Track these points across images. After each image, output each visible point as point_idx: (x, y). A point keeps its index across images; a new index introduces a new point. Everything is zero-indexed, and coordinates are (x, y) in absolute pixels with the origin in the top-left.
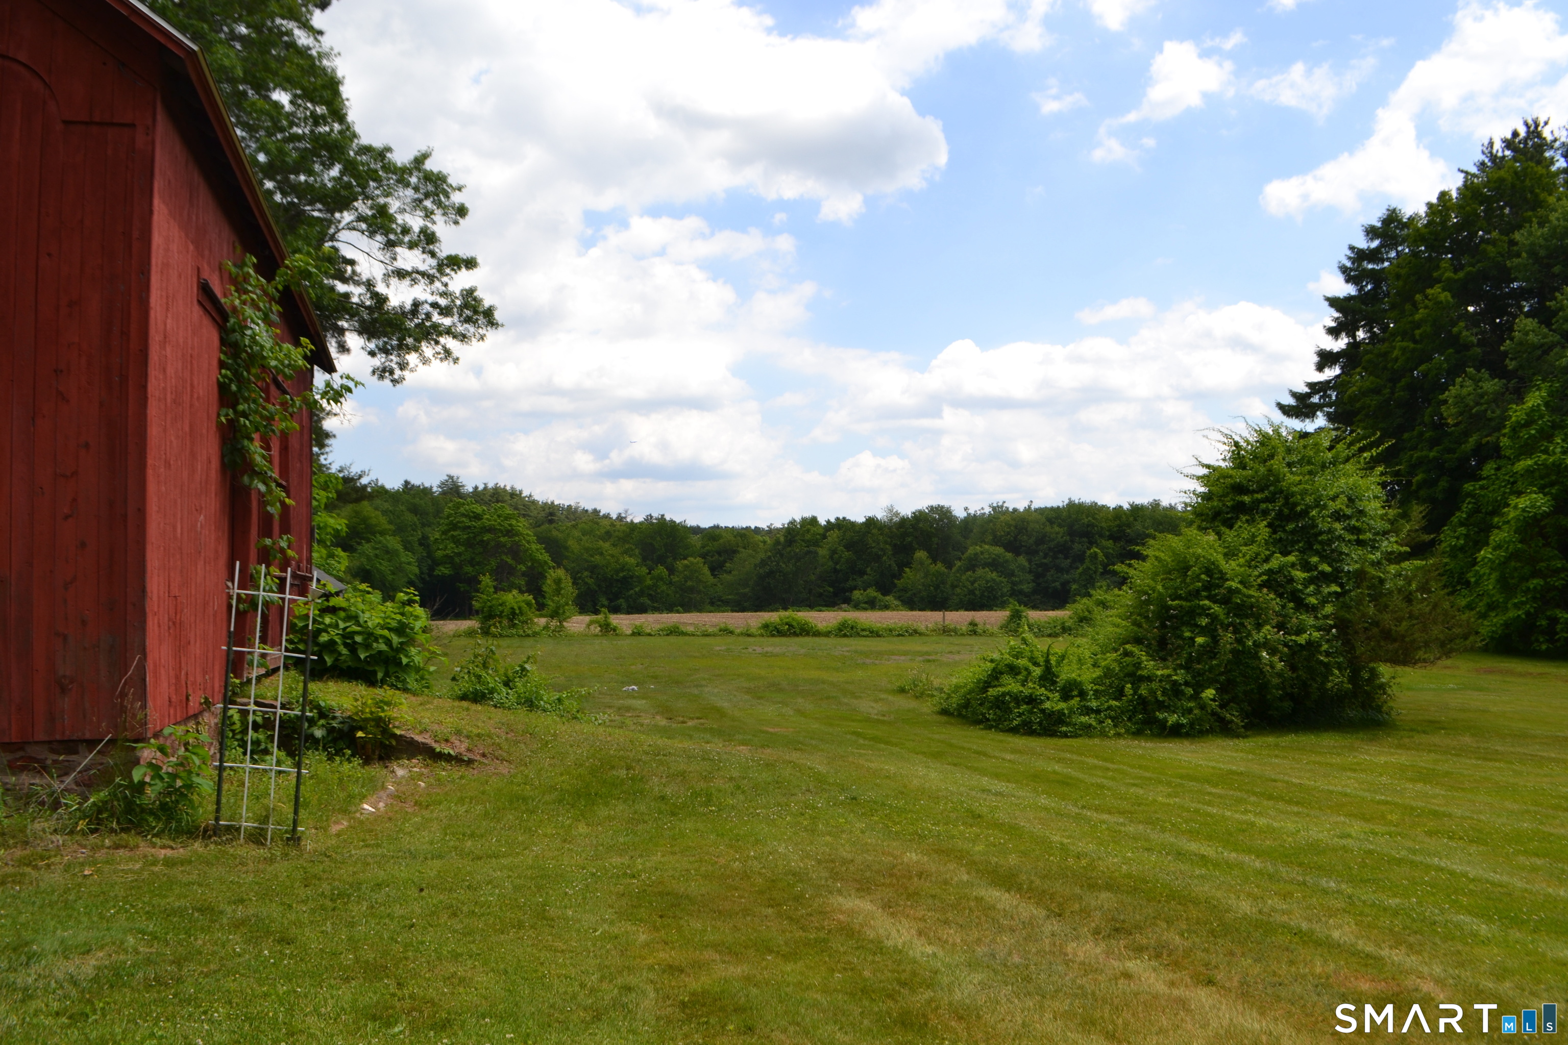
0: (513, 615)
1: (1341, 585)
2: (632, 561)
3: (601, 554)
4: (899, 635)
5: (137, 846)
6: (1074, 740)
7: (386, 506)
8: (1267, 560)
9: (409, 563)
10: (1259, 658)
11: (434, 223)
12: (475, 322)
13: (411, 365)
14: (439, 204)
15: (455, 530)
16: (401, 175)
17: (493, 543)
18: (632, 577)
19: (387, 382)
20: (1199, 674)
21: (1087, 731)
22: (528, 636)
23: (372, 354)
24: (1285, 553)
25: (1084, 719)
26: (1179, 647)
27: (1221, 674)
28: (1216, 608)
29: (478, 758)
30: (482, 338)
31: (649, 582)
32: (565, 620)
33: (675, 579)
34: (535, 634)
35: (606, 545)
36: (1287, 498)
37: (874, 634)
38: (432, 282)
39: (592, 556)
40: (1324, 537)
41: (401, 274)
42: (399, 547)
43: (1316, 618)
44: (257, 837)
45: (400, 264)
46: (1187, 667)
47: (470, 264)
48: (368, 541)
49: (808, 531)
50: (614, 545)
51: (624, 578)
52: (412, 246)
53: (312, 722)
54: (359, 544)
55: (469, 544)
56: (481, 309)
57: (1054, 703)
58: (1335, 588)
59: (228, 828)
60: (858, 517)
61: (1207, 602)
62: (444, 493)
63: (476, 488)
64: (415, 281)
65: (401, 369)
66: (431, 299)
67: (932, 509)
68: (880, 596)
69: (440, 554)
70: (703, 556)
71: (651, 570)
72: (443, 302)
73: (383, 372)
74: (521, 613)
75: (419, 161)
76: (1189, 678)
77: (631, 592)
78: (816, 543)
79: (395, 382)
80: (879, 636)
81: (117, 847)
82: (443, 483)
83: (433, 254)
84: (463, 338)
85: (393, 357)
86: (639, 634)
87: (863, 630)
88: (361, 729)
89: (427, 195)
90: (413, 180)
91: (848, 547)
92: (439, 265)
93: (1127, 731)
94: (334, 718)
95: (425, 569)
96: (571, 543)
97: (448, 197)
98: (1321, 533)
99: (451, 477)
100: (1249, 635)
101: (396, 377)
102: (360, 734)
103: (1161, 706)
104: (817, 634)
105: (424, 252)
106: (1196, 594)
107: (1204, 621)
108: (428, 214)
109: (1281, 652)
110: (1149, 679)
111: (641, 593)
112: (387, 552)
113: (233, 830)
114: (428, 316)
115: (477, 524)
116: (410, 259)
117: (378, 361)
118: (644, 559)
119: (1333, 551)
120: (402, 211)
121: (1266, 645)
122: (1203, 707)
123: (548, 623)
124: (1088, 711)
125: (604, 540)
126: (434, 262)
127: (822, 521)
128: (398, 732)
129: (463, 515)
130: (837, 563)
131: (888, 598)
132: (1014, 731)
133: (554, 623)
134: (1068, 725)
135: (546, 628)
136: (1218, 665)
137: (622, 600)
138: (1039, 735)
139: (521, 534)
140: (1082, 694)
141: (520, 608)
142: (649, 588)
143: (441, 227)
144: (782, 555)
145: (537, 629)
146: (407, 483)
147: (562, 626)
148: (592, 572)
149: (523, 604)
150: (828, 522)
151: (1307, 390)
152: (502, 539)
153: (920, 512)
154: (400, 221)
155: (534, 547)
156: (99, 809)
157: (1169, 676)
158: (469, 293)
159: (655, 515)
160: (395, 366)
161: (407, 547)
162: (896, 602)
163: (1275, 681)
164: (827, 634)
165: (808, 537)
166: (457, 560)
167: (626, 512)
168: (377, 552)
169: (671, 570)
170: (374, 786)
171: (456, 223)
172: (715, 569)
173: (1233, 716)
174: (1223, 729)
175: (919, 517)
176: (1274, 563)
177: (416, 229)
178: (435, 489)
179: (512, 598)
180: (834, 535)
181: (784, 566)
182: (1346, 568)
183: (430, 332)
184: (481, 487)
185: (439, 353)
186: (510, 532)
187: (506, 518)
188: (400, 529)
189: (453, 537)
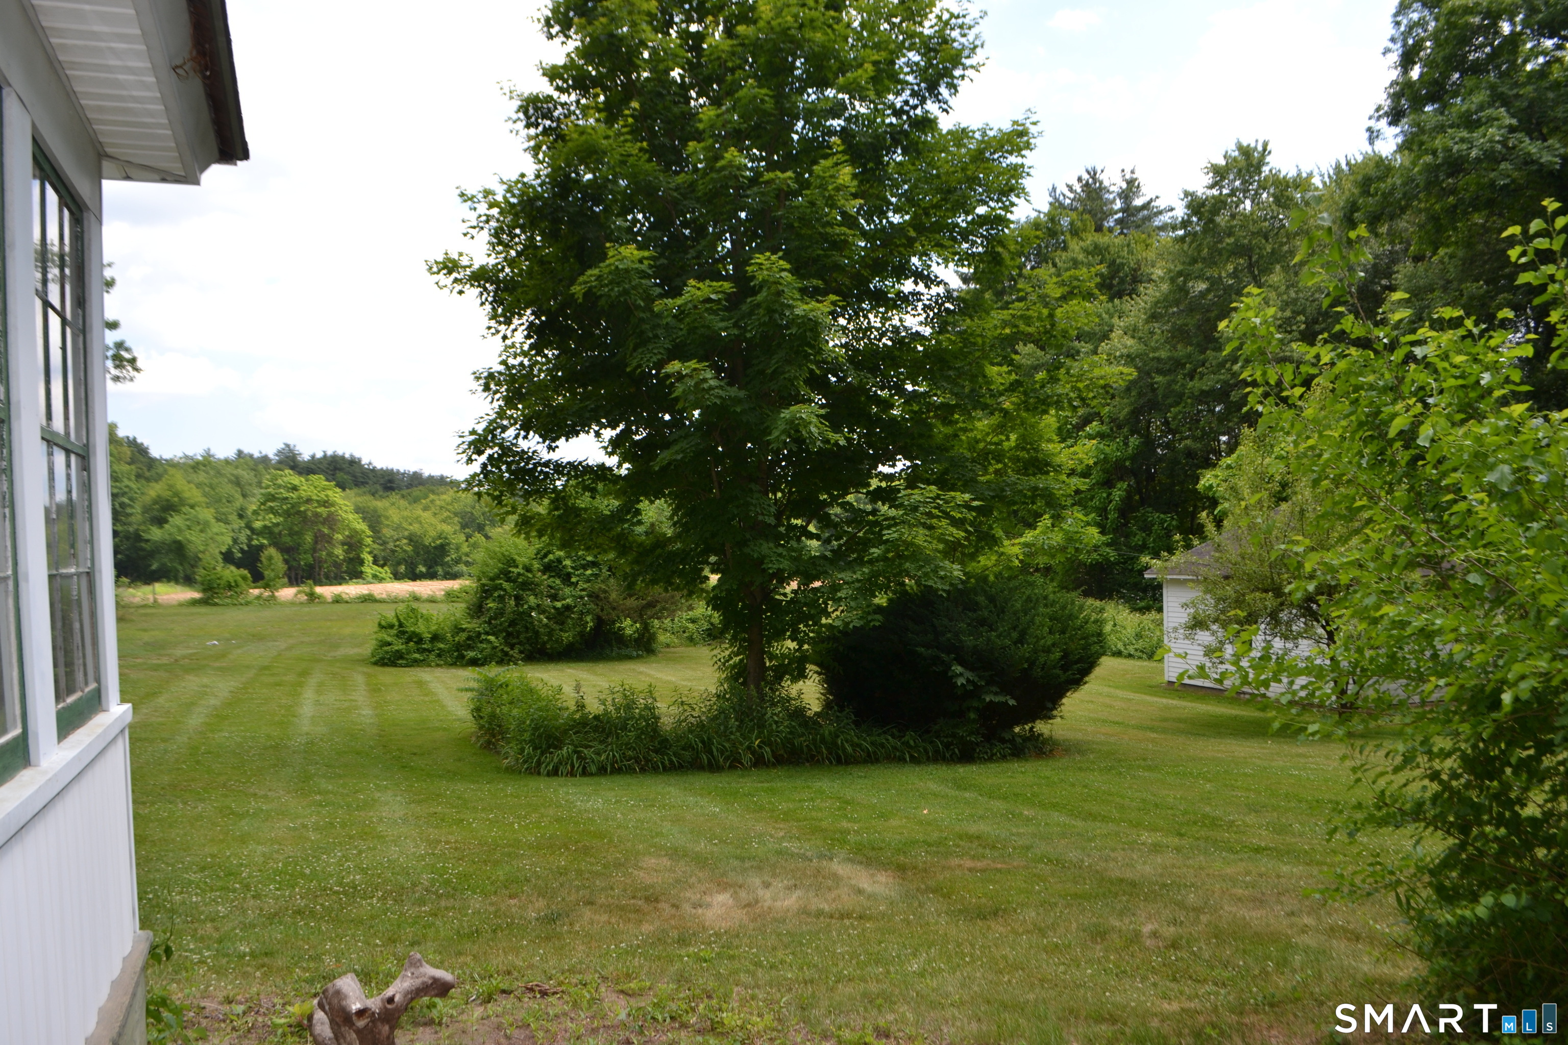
0: (230, 587)
2: (447, 529)
3: (420, 522)
6: (408, 669)
8: (550, 553)
9: (222, 535)
10: (532, 616)
15: (273, 501)
17: (310, 514)
18: (449, 544)
20: (493, 626)
21: (416, 663)
22: (242, 604)
24: (563, 550)
26: (485, 610)
27: (505, 627)
28: (506, 585)
31: (466, 549)
32: (276, 590)
34: (248, 603)
35: (425, 514)
39: (411, 524)
42: (212, 519)
43: (577, 590)
48: (180, 513)
50: (434, 514)
51: (441, 545)
54: (171, 516)
55: (287, 514)
61: (502, 582)
69: (258, 525)
74: (237, 586)
76: (487, 629)
77: (449, 559)
82: (279, 452)
93: (446, 664)
95: (242, 540)
96: (393, 512)
99: (287, 446)
100: (526, 602)
103: (468, 647)
106: (497, 577)
107: (498, 593)
109: (548, 613)
110: (464, 630)
112: (199, 523)
115: (294, 495)
118: (463, 527)
121: (538, 607)
122: (495, 647)
123: (260, 594)
124: (422, 651)
129: (281, 486)
133: (267, 594)
134: (404, 659)
135: (258, 597)
136: (506, 621)
139: (338, 505)
140: (420, 641)
141: (236, 581)
145: (249, 599)
146: (239, 451)
147: (273, 596)
148: (410, 541)
149: (239, 579)
152: (319, 510)
157: (476, 628)
161: (222, 519)
163: (541, 631)
166: (276, 530)
168: (188, 523)
178: (270, 457)
184: (319, 455)
186: (326, 503)
187: (324, 489)
188: (215, 501)
189: (271, 508)
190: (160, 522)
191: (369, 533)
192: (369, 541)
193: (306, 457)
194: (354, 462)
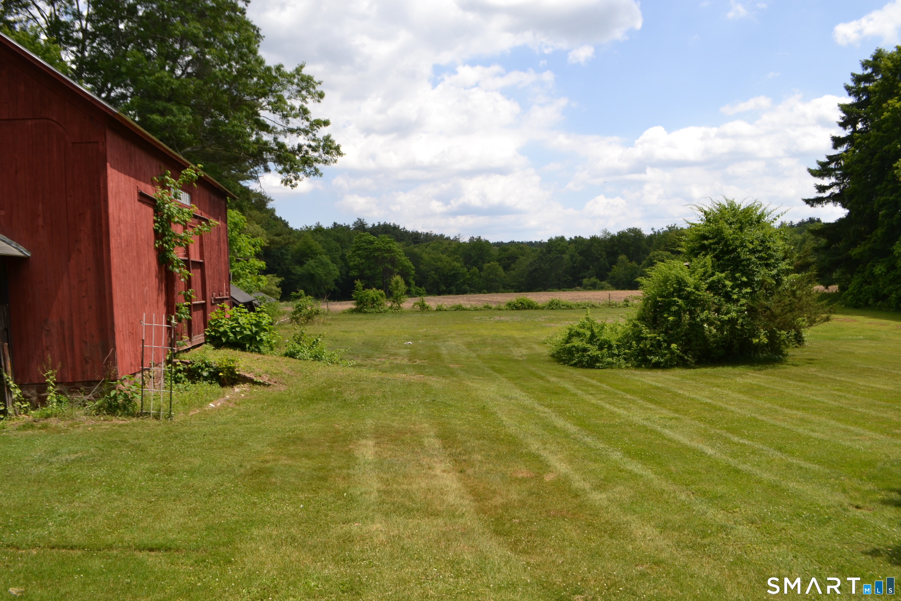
0: (373, 301)
1: (753, 288)
2: (457, 264)
3: (441, 261)
4: (583, 308)
5: (112, 420)
6: (604, 370)
7: (322, 238)
8: (713, 274)
9: (334, 270)
10: (703, 328)
11: (306, 103)
12: (331, 154)
13: (301, 178)
14: (309, 92)
15: (359, 250)
16: (289, 78)
17: (380, 257)
18: (458, 274)
19: (289, 187)
20: (672, 336)
22: (381, 312)
23: (280, 172)
24: (722, 272)
25: (610, 359)
26: (662, 322)
27: (683, 336)
28: (680, 302)
29: (273, 383)
30: (335, 161)
31: (468, 276)
32: (401, 303)
33: (483, 274)
34: (385, 311)
35: (444, 256)
36: (726, 242)
37: (569, 307)
38: (307, 134)
39: (436, 262)
40: (745, 263)
41: (292, 131)
42: (329, 262)
43: (737, 306)
44: (157, 417)
45: (291, 126)
46: (666, 333)
47: (326, 123)
48: (312, 258)
49: (559, 245)
50: (448, 256)
51: (454, 274)
52: (295, 116)
53: (202, 369)
54: (307, 260)
55: (367, 258)
56: (333, 146)
57: (594, 351)
58: (749, 290)
59: (146, 413)
60: (587, 236)
61: (676, 299)
62: (355, 229)
63: (374, 225)
64: (299, 134)
65: (296, 180)
66: (307, 143)
67: (630, 230)
68: (599, 282)
69: (351, 264)
70: (499, 261)
71: (469, 269)
72: (313, 144)
73: (286, 182)
74: (377, 300)
75: (298, 71)
76: (666, 338)
77: (458, 282)
78: (564, 252)
79: (292, 186)
80: (571, 308)
81: (105, 420)
82: (355, 223)
83: (308, 120)
84: (326, 162)
85: (291, 174)
86: (440, 310)
87: (563, 305)
88: (222, 372)
89: (303, 89)
90: (296, 81)
91: (581, 254)
92: (310, 125)
93: (632, 366)
94: (212, 367)
95: (344, 273)
96: (425, 255)
97: (314, 88)
98: (743, 261)
99: (360, 220)
100: (698, 315)
101: (293, 184)
102: (221, 374)
103: (651, 353)
104: (537, 308)
105: (302, 119)
106: (671, 295)
107: (674, 308)
108: (304, 99)
109: (716, 324)
110: (646, 339)
111: (464, 283)
112: (323, 264)
113: (148, 414)
114: (307, 152)
115: (371, 247)
116: (296, 123)
117: (284, 176)
118: (466, 263)
119: (750, 270)
120: (290, 98)
121: (707, 320)
122: (672, 353)
123: (392, 305)
124: (613, 355)
125: (443, 253)
126: (307, 124)
127: (567, 238)
128: (237, 373)
129: (363, 242)
130: (574, 263)
131: (603, 283)
132: (575, 365)
133: (395, 305)
134: (600, 362)
135: (391, 308)
136: (681, 331)
137: (453, 287)
138: (587, 368)
139: (396, 251)
140: (610, 347)
141: (377, 298)
142: (468, 279)
143: (311, 105)
144: (542, 259)
145: (386, 309)
146: (335, 224)
147: (399, 307)
148: (436, 272)
149: (378, 295)
150: (571, 239)
151: (827, 160)
152: (385, 255)
153: (623, 233)
154: (289, 104)
155: (403, 258)
156: (100, 407)
157: (655, 337)
158: (327, 139)
159: (475, 237)
160: (292, 178)
161: (334, 261)
162: (608, 285)
163: (712, 340)
164: (543, 308)
165: (559, 248)
166: (361, 267)
167: (459, 235)
168: (317, 264)
169: (481, 269)
170: (218, 396)
171: (319, 101)
172: (506, 268)
173: (688, 358)
174: (684, 364)
175: (622, 235)
176: (715, 278)
177: (298, 107)
178: (351, 226)
179: (373, 293)
180: (572, 247)
181: (543, 265)
182: (756, 279)
183: (307, 161)
184: (376, 225)
185: (312, 171)
186: (389, 251)
187: (387, 243)
188: (329, 251)
189: (358, 254)
190: (301, 263)
191: (413, 268)
192: (413, 272)
193: (370, 225)
194: (395, 228)
